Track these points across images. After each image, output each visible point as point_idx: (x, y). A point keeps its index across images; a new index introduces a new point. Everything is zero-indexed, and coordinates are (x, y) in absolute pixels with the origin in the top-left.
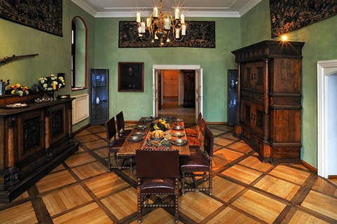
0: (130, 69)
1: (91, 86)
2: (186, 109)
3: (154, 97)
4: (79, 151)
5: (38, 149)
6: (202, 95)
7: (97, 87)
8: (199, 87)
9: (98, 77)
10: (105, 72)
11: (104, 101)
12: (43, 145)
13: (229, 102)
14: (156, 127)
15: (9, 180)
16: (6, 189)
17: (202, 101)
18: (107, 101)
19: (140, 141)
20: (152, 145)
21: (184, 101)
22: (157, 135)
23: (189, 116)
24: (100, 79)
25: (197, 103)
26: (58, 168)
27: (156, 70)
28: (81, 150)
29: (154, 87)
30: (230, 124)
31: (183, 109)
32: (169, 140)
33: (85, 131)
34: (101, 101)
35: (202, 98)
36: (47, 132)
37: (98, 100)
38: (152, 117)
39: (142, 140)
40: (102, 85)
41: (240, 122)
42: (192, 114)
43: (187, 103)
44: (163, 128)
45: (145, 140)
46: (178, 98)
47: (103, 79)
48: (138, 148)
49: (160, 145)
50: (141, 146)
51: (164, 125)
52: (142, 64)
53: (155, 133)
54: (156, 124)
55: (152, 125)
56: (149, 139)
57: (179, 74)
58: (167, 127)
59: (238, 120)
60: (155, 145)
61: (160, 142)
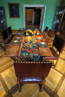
2: (35, 25)
3: (24, 20)
6: (44, 19)
10: (3, 8)
13: (53, 22)
14: (27, 34)
17: (44, 21)
18: (6, 22)
19: (19, 43)
20: (26, 47)
22: (29, 40)
25: (41, 23)
29: (24, 15)
31: (33, 25)
32: (36, 43)
34: (3, 22)
37: (2, 22)
38: (24, 29)
39: (20, 43)
43: (35, 23)
44: (31, 35)
45: (22, 43)
46: (32, 21)
47: (2, 12)
48: (18, 50)
49: (31, 47)
50: (20, 48)
51: (31, 33)
52: (18, 4)
53: (27, 39)
54: (27, 33)
55: (25, 33)
56: (24, 42)
57: (33, 12)
58: (33, 34)
59: (59, 29)
60: (28, 47)
61: (30, 44)
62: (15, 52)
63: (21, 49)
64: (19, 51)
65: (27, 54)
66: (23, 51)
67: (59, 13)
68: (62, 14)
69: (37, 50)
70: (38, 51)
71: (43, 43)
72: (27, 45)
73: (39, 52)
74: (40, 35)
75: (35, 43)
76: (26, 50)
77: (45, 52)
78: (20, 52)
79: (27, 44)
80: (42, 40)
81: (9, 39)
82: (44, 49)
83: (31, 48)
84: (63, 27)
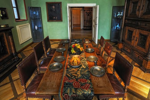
0: (54, 7)
1: (31, 19)
2: (85, 31)
3: (69, 25)
6: (97, 23)
7: (34, 19)
8: (96, 18)
9: (34, 13)
10: (38, 9)
11: (40, 28)
13: (112, 27)
17: (97, 27)
18: (41, 28)
19: (61, 68)
20: (72, 76)
21: (84, 27)
23: (88, 35)
24: (36, 14)
27: (69, 7)
29: (68, 18)
30: (112, 41)
31: (83, 31)
33: (30, 47)
34: (38, 28)
35: (97, 25)
37: (36, 27)
40: (37, 18)
41: (123, 41)
42: (90, 34)
43: (85, 28)
44: (79, 52)
45: (65, 68)
46: (80, 24)
47: (37, 14)
48: (59, 81)
49: (80, 76)
50: (62, 77)
51: (79, 49)
52: (60, 3)
53: (73, 61)
54: (73, 49)
55: (70, 50)
56: (68, 67)
57: (81, 11)
58: (81, 50)
59: (121, 39)
60: (75, 77)
61: (78, 70)
62: (54, 86)
63: (64, 80)
64: (60, 83)
65: (73, 91)
66: (67, 84)
67: (118, 15)
68: (122, 17)
69: (89, 81)
70: (90, 84)
71: (98, 68)
72: (74, 71)
73: (92, 87)
74: (92, 52)
75: (86, 69)
76: (71, 81)
77: (101, 85)
78: (62, 87)
79: (73, 69)
80: (97, 63)
81: (46, 57)
82: (100, 79)
83: (80, 78)
84: (126, 36)
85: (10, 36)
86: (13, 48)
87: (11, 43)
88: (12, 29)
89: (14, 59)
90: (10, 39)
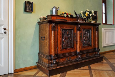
4: (103, 62)
5: (72, 51)
12: (76, 49)
15: (51, 63)
16: (49, 67)
26: (85, 68)
28: (104, 61)
36: (78, 41)
85: (96, 31)
86: (96, 43)
87: (96, 38)
88: (99, 26)
89: (96, 54)
90: (96, 34)
